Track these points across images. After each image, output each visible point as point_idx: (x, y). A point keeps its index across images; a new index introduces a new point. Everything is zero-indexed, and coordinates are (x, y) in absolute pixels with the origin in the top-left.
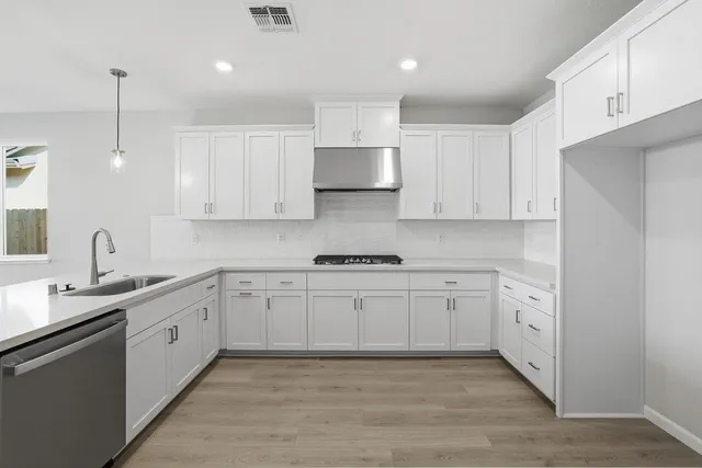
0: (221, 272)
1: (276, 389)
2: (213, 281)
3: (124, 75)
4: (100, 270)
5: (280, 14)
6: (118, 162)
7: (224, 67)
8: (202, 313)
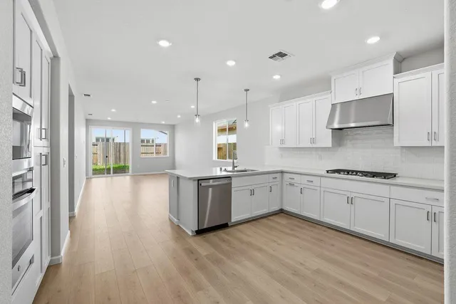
0: (282, 172)
1: (292, 230)
2: (278, 175)
3: (248, 90)
4: (235, 165)
5: (281, 55)
6: (247, 125)
7: (277, 77)
8: (268, 189)
